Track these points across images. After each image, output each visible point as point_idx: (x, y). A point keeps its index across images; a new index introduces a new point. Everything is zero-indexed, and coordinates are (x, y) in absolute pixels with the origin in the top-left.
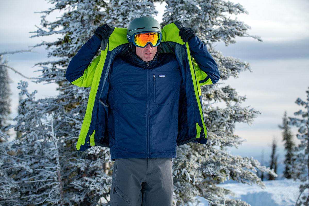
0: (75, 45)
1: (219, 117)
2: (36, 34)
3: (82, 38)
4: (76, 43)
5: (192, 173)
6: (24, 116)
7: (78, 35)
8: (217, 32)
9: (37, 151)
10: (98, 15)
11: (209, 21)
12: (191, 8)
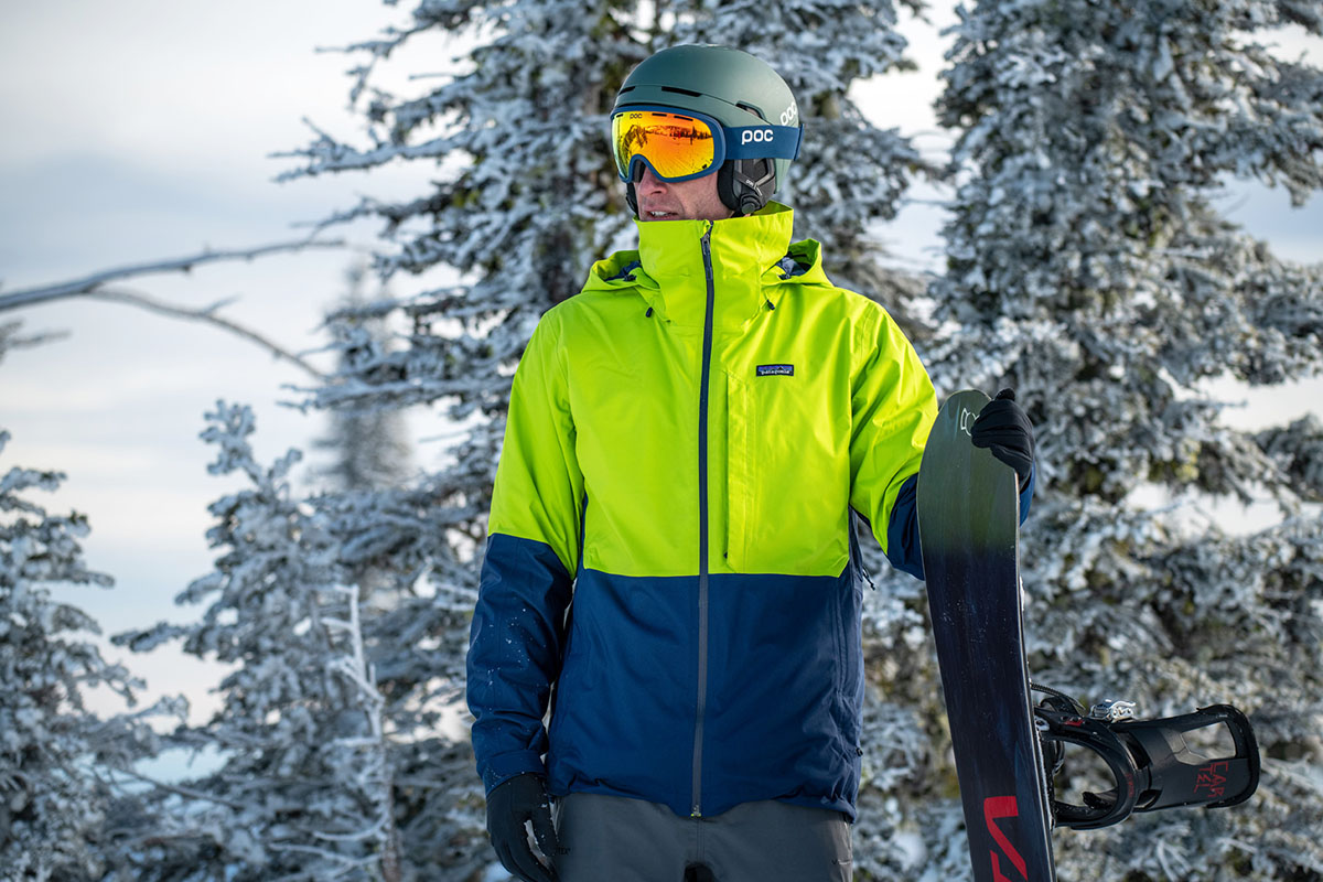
0: (497, 219)
1: (1212, 579)
2: (304, 162)
3: (535, 182)
4: (505, 207)
5: (1068, 869)
6: (231, 575)
7: (512, 166)
8: (1212, 138)
9: (291, 757)
10: (614, 59)
11: (1176, 81)
12: (1080, 12)
